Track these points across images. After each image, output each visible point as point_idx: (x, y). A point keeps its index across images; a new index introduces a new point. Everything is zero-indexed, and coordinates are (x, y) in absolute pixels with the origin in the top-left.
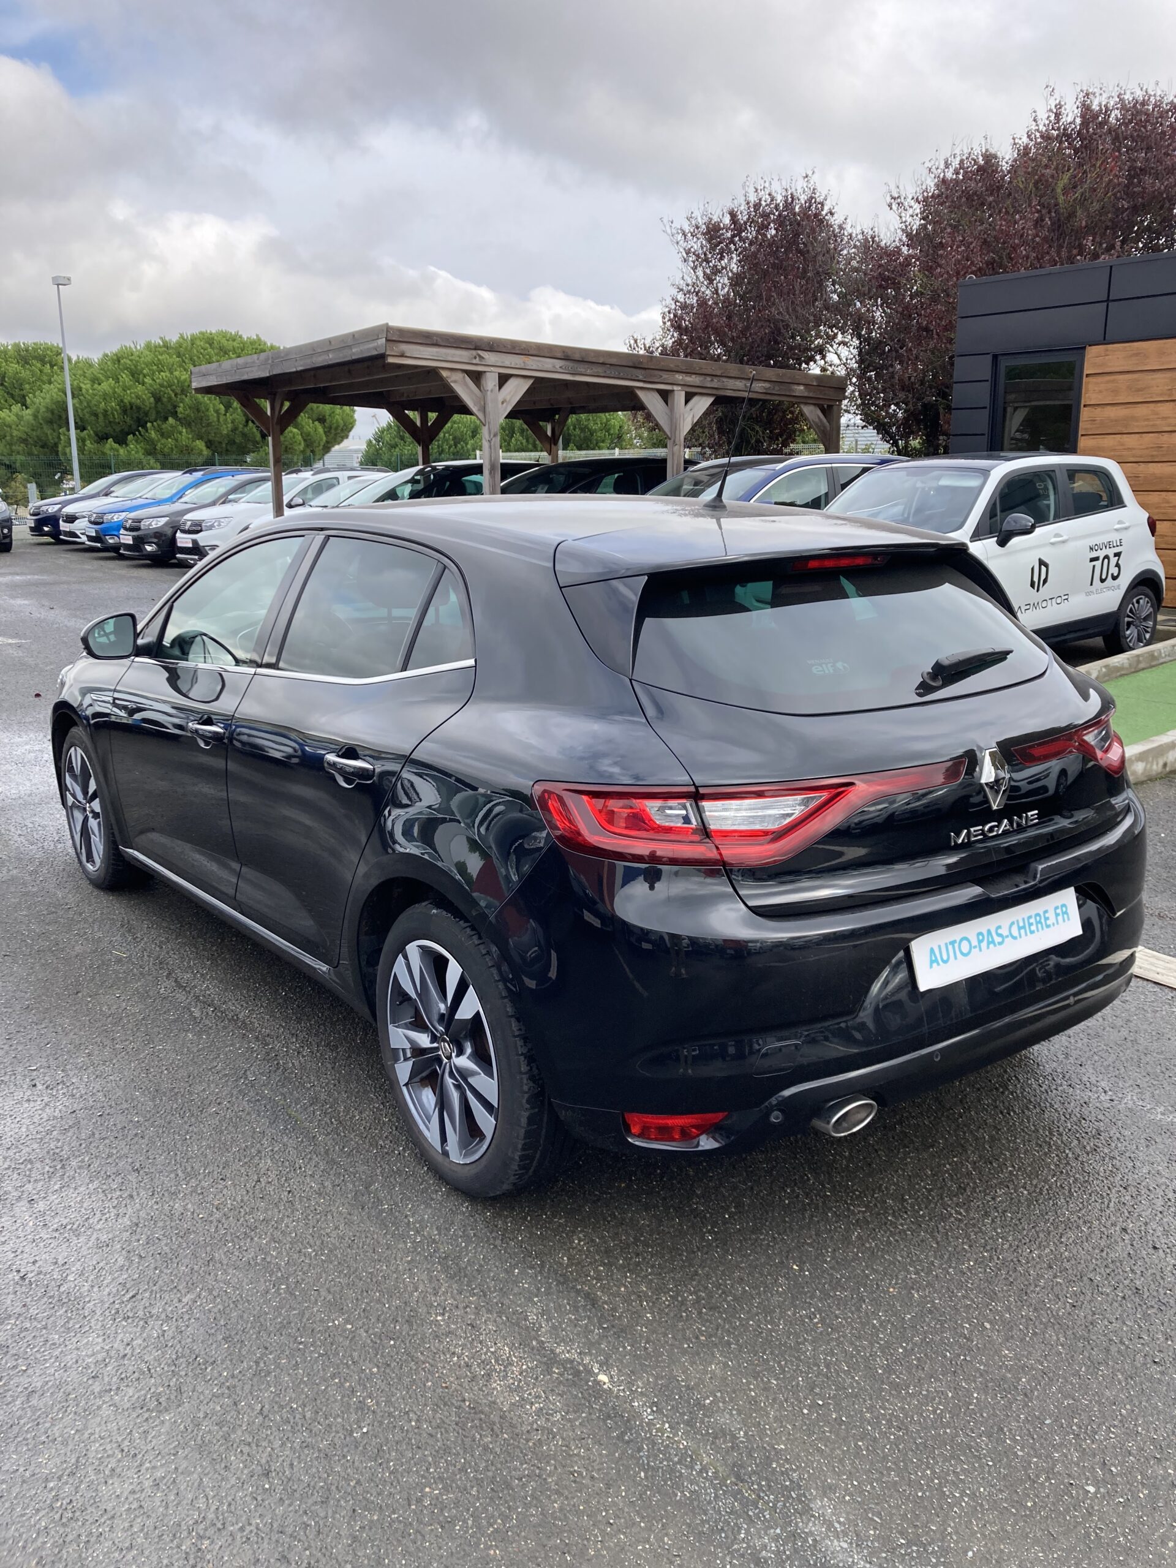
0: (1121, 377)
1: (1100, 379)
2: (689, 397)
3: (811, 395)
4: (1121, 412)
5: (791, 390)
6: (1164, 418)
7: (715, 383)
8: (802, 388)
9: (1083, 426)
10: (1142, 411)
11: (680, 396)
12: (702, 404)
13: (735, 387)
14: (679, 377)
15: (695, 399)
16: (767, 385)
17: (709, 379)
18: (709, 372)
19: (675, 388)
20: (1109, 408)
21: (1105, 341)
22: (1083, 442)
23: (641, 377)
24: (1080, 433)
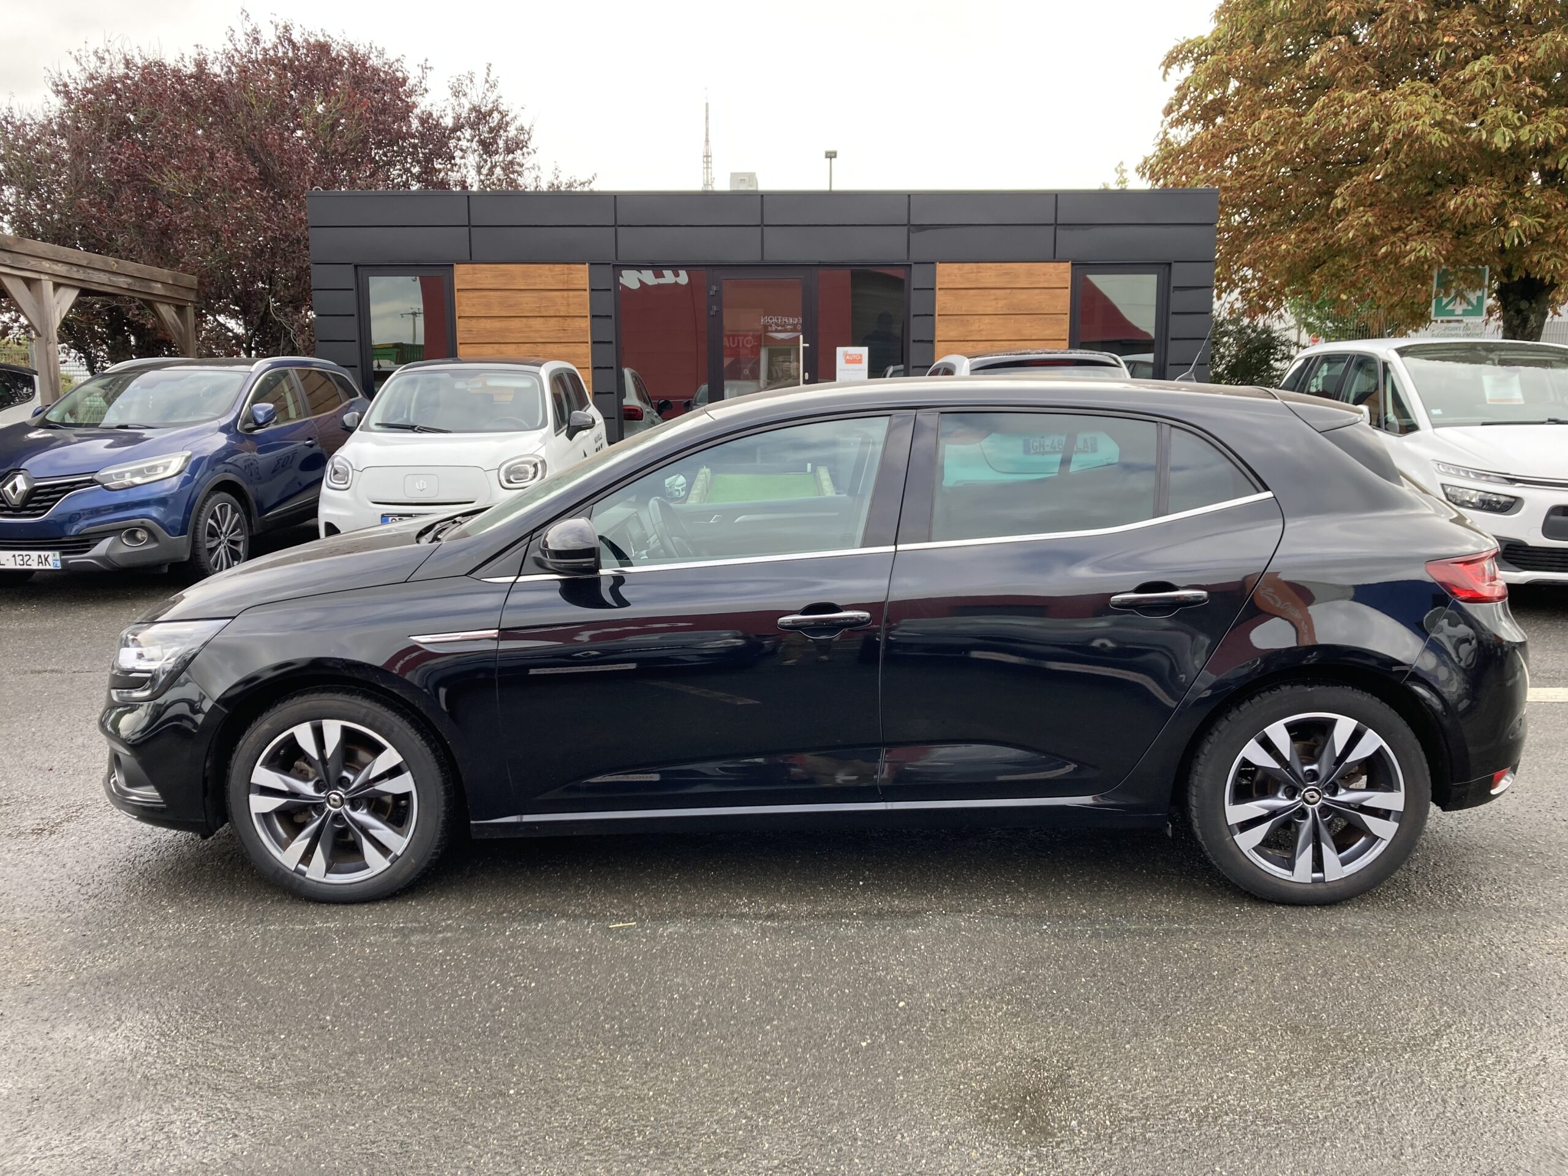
0: (492, 293)
1: (471, 294)
2: (57, 286)
3: (168, 294)
4: (497, 324)
5: (150, 287)
6: (537, 331)
7: (80, 275)
8: (159, 285)
9: (460, 336)
10: (515, 324)
11: (48, 285)
12: (69, 297)
13: (99, 279)
14: (46, 265)
15: (62, 290)
16: (129, 280)
17: (75, 269)
18: (75, 261)
19: (43, 277)
20: (483, 320)
21: (471, 261)
22: (462, 350)
23: (8, 262)
24: (459, 341)
